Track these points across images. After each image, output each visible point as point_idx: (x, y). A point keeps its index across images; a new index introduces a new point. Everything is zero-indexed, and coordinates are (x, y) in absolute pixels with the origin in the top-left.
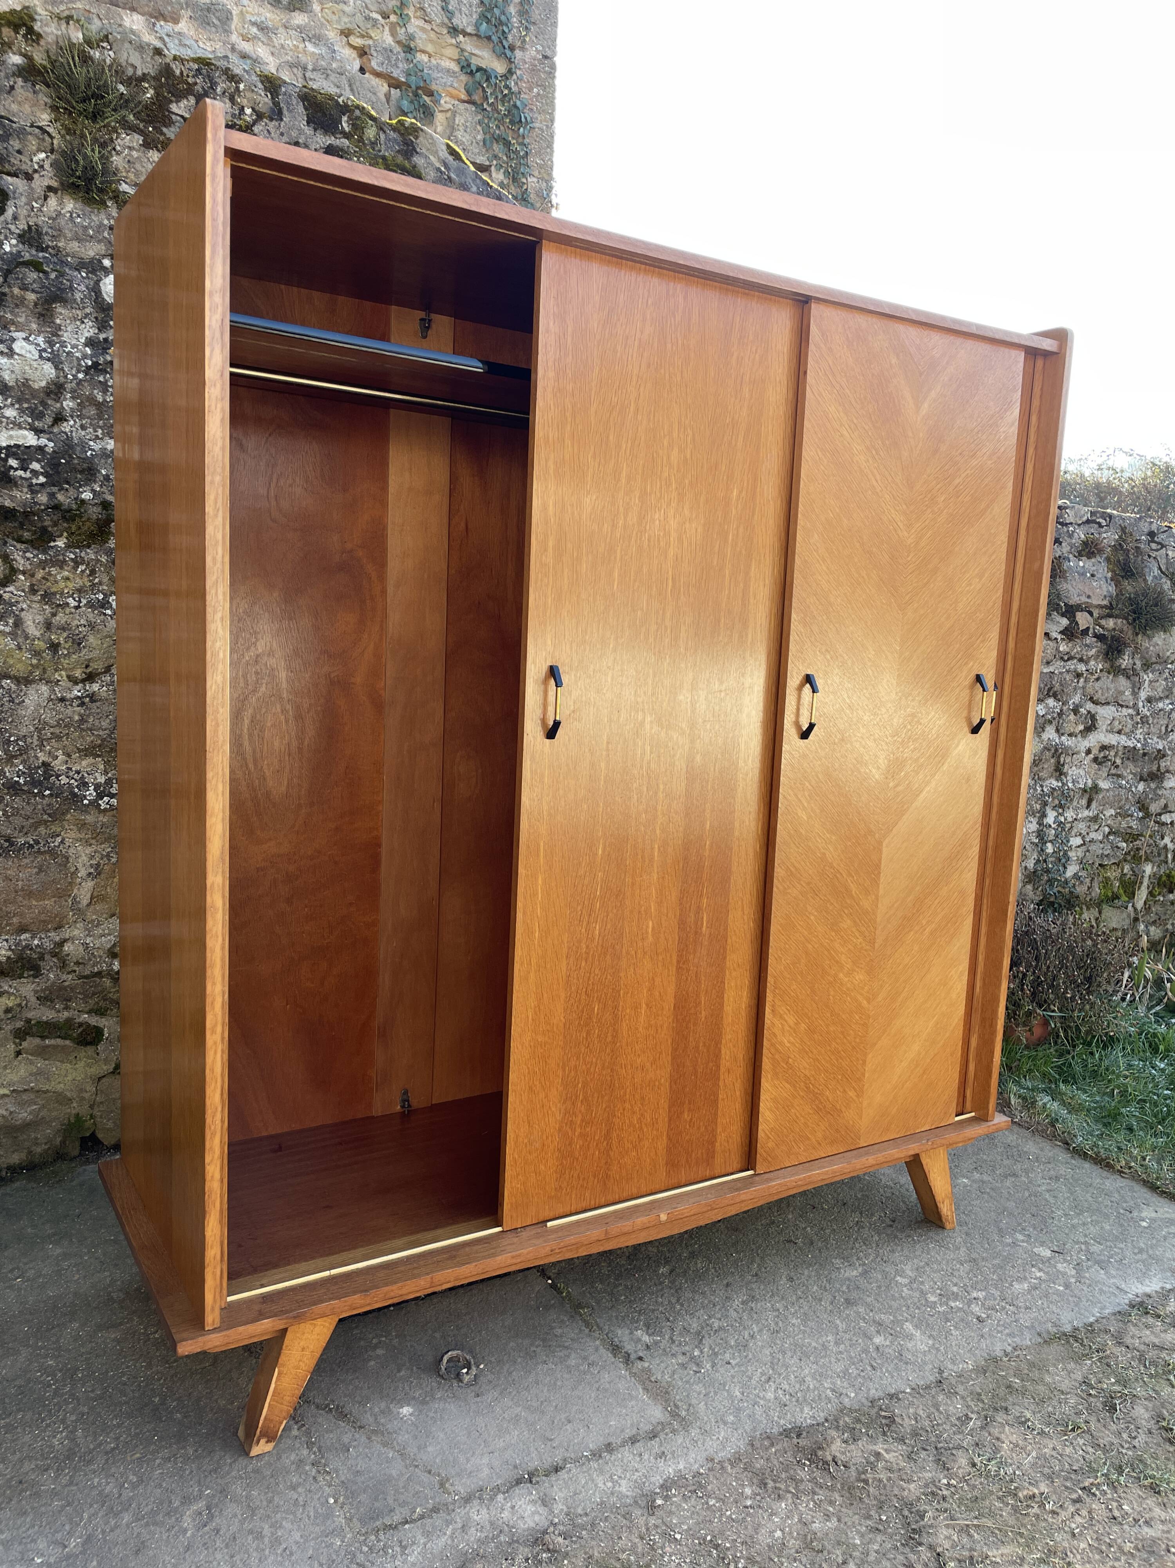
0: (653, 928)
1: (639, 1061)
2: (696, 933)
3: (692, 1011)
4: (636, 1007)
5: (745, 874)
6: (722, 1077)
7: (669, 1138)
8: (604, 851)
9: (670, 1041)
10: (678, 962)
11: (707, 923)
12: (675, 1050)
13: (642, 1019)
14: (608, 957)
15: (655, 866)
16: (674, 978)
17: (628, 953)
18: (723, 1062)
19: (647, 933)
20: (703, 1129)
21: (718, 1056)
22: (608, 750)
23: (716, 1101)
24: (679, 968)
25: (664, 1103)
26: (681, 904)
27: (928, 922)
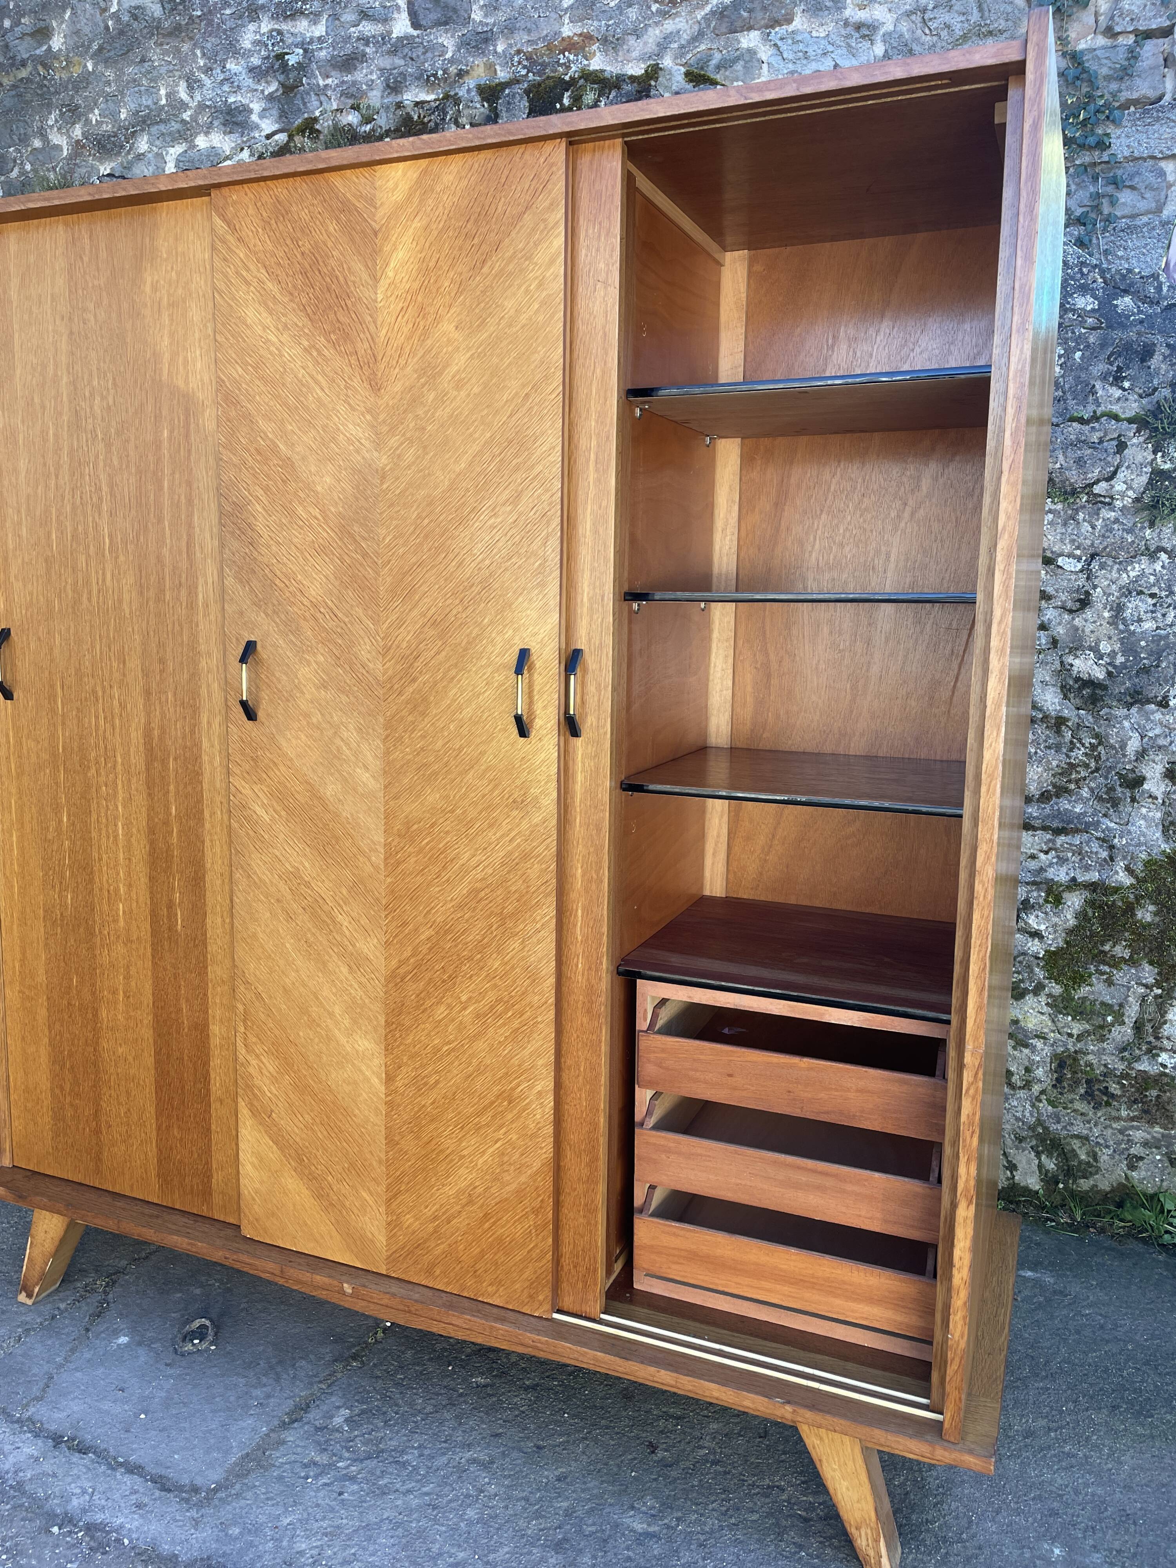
0: (124, 912)
1: (120, 1050)
2: (170, 929)
3: (173, 1016)
4: (115, 992)
5: (222, 875)
6: (213, 1106)
7: (160, 1150)
8: (69, 819)
9: (151, 1041)
10: (153, 956)
11: (183, 921)
12: (157, 1053)
13: (121, 1007)
14: (82, 930)
15: (120, 846)
16: (150, 973)
17: (100, 932)
18: (213, 1089)
19: (118, 915)
20: (196, 1156)
21: (206, 1077)
22: (63, 715)
23: (209, 1130)
24: (155, 964)
25: (151, 1110)
26: (151, 893)
27: (470, 998)
